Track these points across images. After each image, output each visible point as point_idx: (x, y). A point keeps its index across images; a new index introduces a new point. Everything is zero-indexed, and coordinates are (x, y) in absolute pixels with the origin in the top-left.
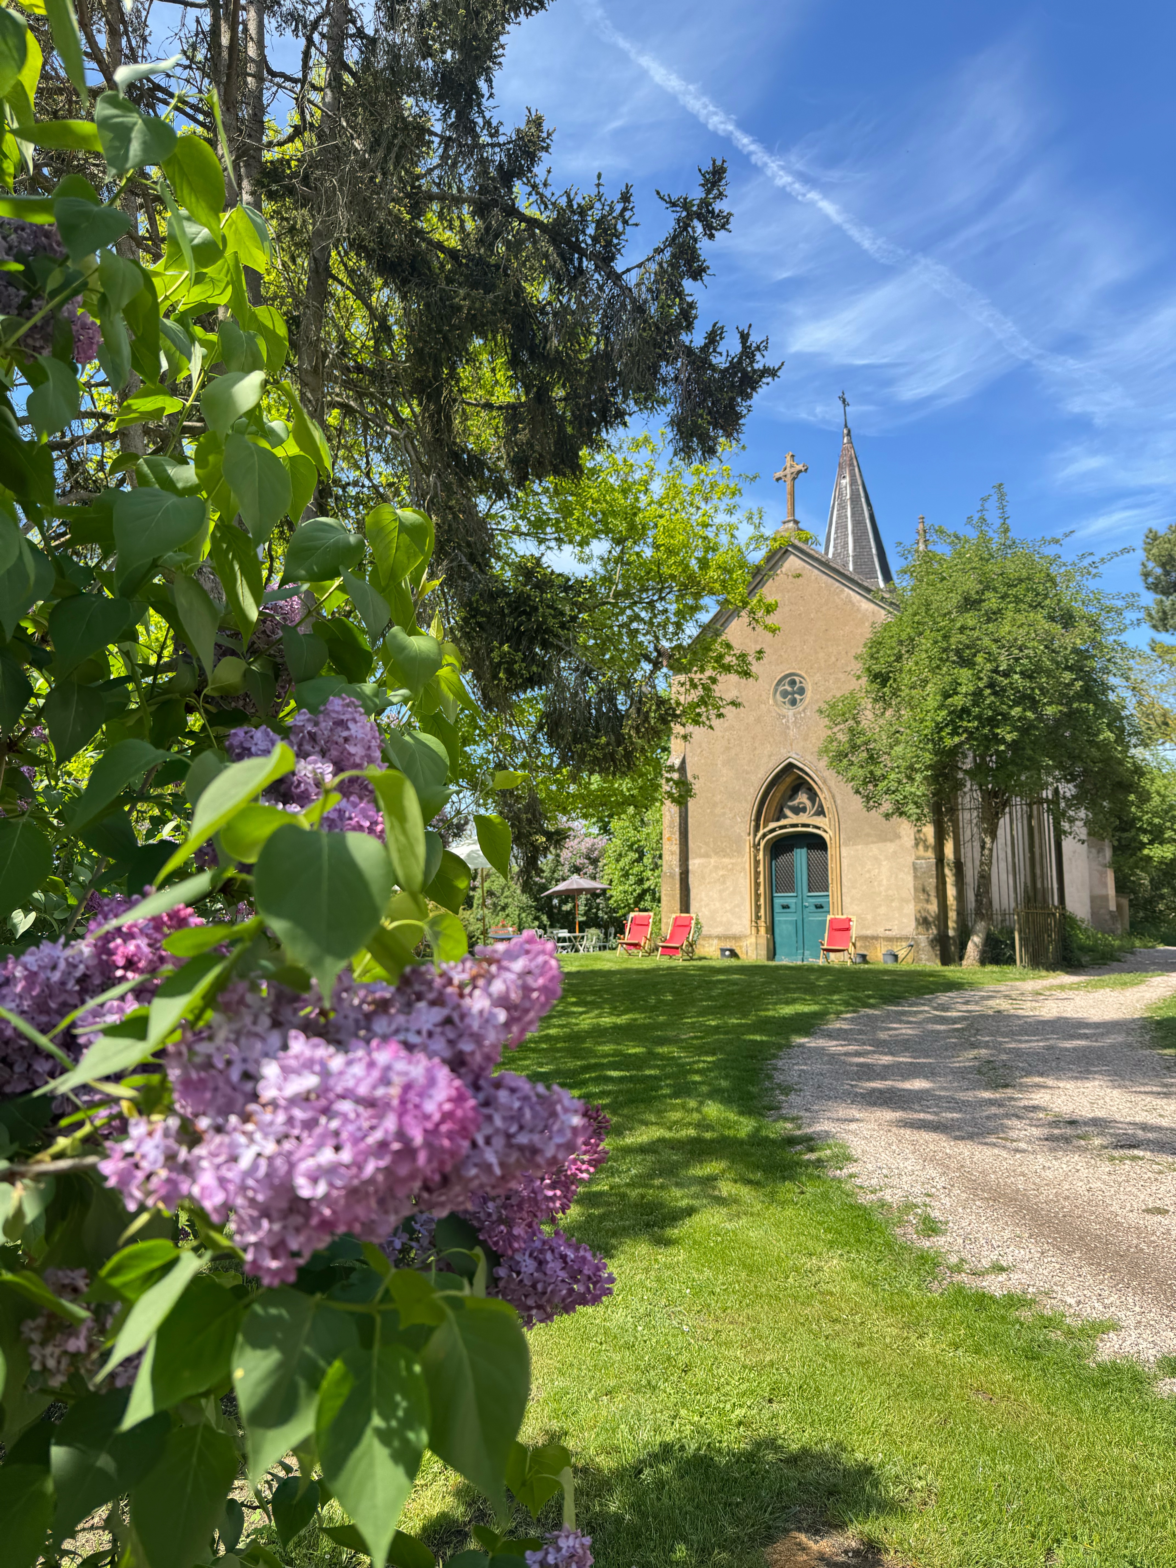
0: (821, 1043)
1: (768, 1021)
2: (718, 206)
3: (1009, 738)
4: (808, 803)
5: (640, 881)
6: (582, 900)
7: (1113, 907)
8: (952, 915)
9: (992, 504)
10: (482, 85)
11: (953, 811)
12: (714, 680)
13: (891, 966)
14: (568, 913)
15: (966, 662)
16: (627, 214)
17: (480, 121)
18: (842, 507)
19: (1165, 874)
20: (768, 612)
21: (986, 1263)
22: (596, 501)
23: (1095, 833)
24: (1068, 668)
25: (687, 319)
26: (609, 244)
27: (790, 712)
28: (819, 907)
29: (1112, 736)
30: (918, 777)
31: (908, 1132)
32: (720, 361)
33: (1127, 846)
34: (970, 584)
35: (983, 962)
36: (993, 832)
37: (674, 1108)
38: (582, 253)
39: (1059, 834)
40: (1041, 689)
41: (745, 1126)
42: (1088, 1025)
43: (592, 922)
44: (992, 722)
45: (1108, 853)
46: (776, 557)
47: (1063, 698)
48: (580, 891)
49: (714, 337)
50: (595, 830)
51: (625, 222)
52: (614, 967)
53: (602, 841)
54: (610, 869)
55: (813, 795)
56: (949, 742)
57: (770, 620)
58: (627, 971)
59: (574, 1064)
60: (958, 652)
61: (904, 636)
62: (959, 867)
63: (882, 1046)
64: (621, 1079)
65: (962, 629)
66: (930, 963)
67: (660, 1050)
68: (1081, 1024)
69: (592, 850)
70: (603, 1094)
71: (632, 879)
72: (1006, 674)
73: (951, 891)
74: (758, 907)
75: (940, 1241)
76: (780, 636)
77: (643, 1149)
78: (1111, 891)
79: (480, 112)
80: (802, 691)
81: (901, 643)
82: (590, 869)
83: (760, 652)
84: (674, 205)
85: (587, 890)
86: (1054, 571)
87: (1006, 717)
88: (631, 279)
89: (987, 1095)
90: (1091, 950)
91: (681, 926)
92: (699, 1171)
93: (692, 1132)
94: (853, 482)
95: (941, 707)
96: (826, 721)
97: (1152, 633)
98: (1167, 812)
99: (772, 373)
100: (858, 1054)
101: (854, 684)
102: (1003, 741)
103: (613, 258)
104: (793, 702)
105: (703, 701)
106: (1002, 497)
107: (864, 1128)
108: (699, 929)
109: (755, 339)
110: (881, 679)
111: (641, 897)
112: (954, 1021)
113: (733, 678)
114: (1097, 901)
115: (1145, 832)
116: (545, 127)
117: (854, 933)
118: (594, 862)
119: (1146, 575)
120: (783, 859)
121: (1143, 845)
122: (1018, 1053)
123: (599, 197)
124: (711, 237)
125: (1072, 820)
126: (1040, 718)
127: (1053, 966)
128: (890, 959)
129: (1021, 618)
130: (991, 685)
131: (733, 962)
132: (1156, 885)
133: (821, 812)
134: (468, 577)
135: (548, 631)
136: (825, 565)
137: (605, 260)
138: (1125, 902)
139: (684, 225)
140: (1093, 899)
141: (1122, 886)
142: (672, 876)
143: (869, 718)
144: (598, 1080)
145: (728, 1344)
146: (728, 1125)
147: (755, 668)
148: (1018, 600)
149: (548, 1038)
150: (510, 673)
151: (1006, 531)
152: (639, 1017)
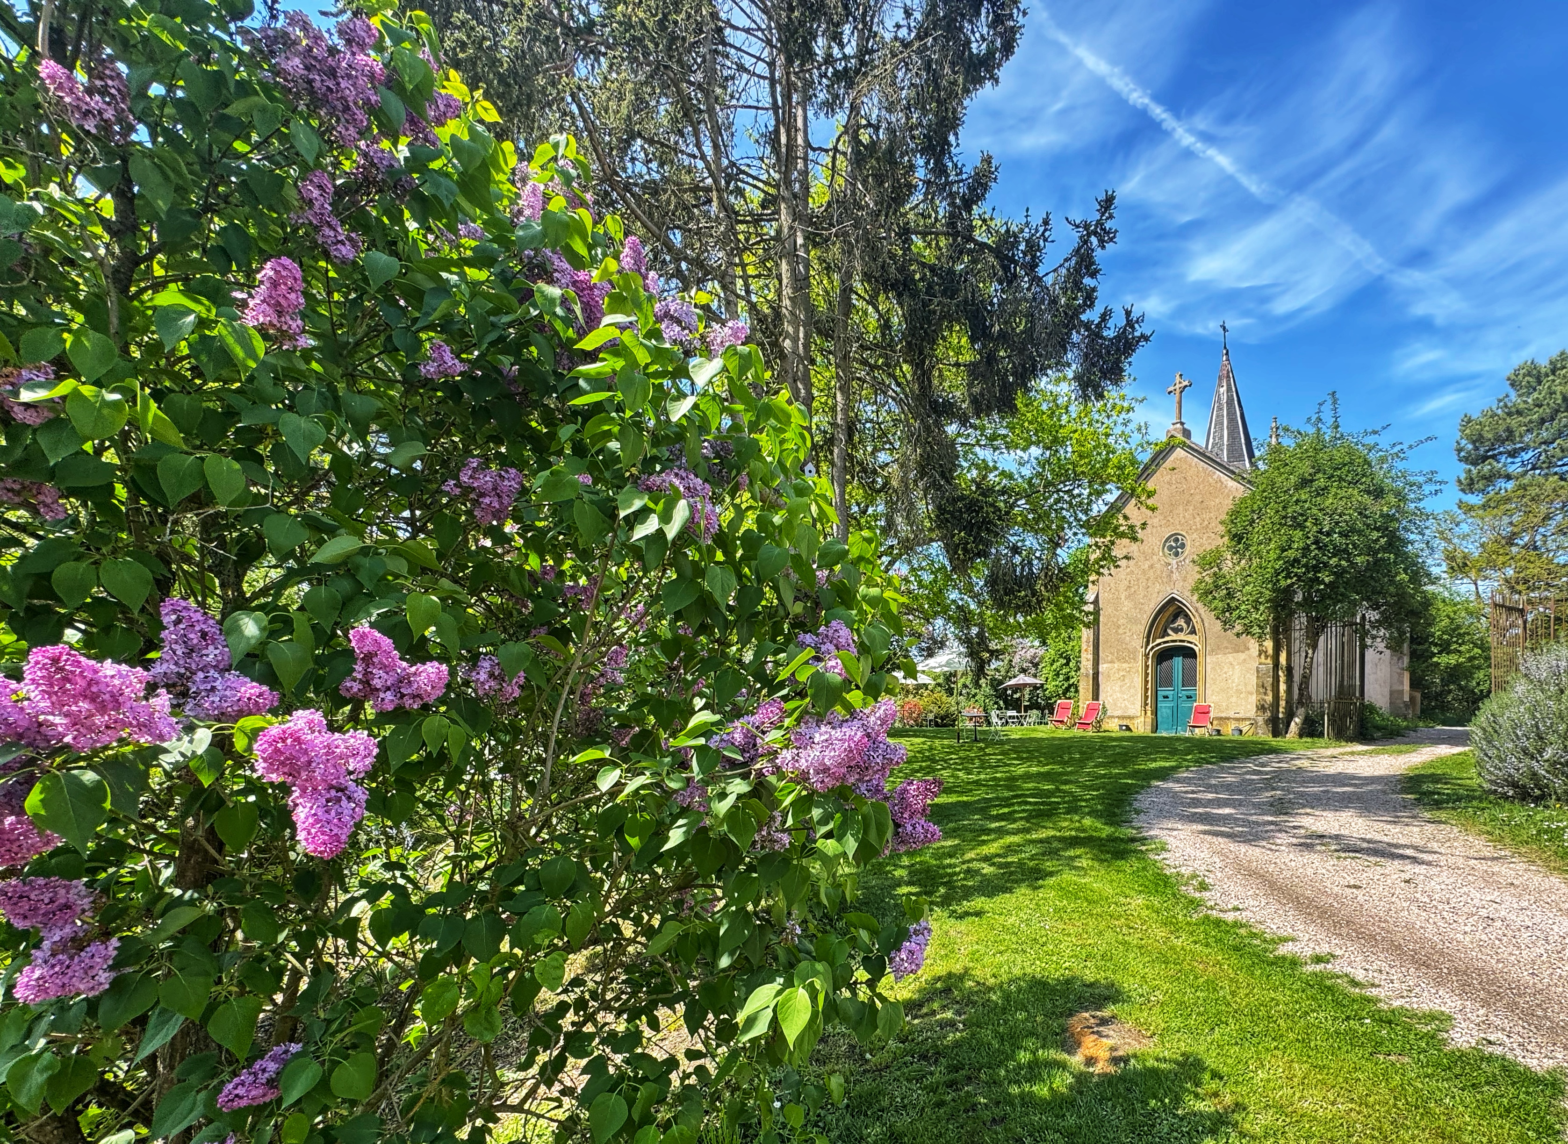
0: (1171, 785)
1: (1138, 772)
2: (1107, 226)
3: (1327, 580)
4: (1185, 626)
5: (1067, 679)
6: (1027, 690)
7: (1407, 698)
8: (1283, 703)
9: (1327, 408)
10: (952, 138)
11: (1288, 630)
12: (1113, 543)
13: (1237, 737)
14: (1019, 699)
15: (1301, 526)
16: (1047, 234)
17: (950, 164)
18: (1220, 409)
19: (1451, 675)
20: (1149, 497)
21: (1230, 906)
22: (1030, 423)
23: (1394, 646)
24: (1377, 529)
25: (1090, 299)
26: (1034, 257)
27: (1174, 562)
28: (1189, 697)
29: (1407, 578)
30: (1262, 608)
31: (1209, 838)
32: (1109, 333)
33: (1422, 655)
34: (1305, 469)
35: (1301, 736)
36: (1315, 647)
37: (1065, 820)
38: (1016, 263)
39: (1363, 647)
40: (1354, 544)
41: (1106, 831)
42: (1359, 778)
43: (1034, 705)
44: (1316, 569)
45: (1406, 660)
46: (1163, 453)
47: (1370, 551)
48: (1025, 685)
49: (1105, 316)
50: (1037, 643)
51: (1045, 240)
52: (1045, 736)
53: (1041, 652)
54: (1046, 671)
55: (1188, 620)
56: (1283, 583)
57: (1150, 502)
58: (1054, 739)
59: (1007, 794)
60: (1294, 518)
61: (1255, 507)
62: (1289, 670)
63: (1210, 788)
64: (1036, 803)
65: (1297, 502)
66: (1264, 736)
67: (1063, 787)
68: (1353, 777)
69: (1034, 657)
70: (1024, 811)
71: (1061, 677)
72: (1328, 534)
73: (1283, 687)
74: (1146, 697)
75: (1206, 895)
76: (1157, 513)
77: (1041, 841)
78: (1406, 687)
79: (951, 158)
80: (1183, 546)
81: (1253, 511)
82: (1033, 671)
83: (1144, 524)
84: (1078, 226)
85: (1030, 685)
86: (1372, 457)
87: (1326, 565)
88: (1049, 280)
89: (1270, 818)
90: (1384, 728)
91: (1091, 709)
92: (1071, 853)
93: (1073, 833)
94: (1229, 389)
95: (1279, 558)
96: (1197, 568)
97: (1461, 495)
98: (1454, 630)
99: (1146, 338)
100: (1193, 792)
101: (1220, 542)
102: (1323, 582)
103: (1037, 266)
104: (1177, 554)
105: (1103, 558)
106: (1335, 402)
107: (1182, 835)
108: (1105, 713)
109: (1134, 316)
110: (1238, 538)
111: (1067, 690)
112: (1267, 773)
113: (1126, 541)
114: (1395, 695)
115: (1436, 645)
116: (994, 163)
117: (1212, 715)
118: (1036, 665)
119: (1459, 450)
120: (1165, 664)
121: (1434, 655)
122: (1302, 795)
123: (1027, 224)
124: (1103, 247)
125: (1374, 638)
126: (1352, 564)
127: (1351, 740)
128: (1236, 733)
129: (1342, 493)
130: (1316, 542)
131: (1128, 734)
132: (1445, 683)
133: (1193, 632)
134: (939, 488)
135: (990, 522)
136: (1202, 455)
137: (1033, 266)
138: (1418, 695)
139: (1085, 241)
140: (1392, 693)
141: (1414, 685)
142: (1087, 676)
143: (1229, 565)
144: (1019, 804)
145: (1069, 935)
146: (1096, 830)
147: (1140, 534)
148: (1341, 479)
149: (995, 779)
150: (965, 550)
151: (1337, 427)
152: (1057, 768)
